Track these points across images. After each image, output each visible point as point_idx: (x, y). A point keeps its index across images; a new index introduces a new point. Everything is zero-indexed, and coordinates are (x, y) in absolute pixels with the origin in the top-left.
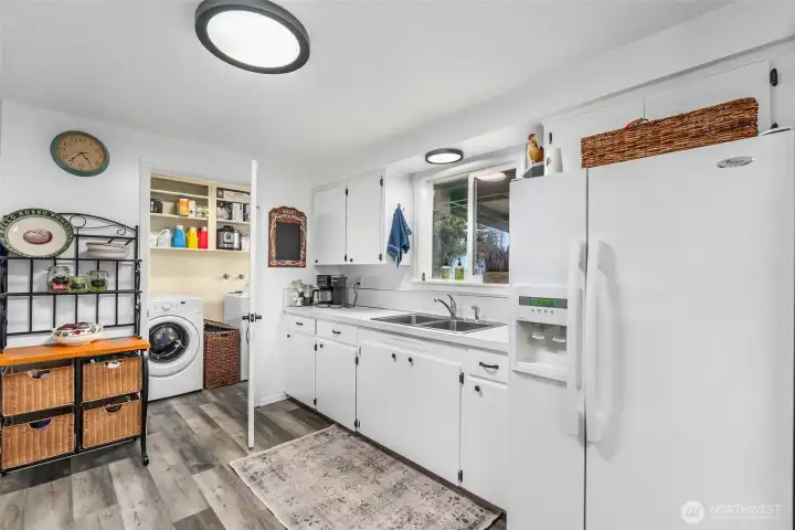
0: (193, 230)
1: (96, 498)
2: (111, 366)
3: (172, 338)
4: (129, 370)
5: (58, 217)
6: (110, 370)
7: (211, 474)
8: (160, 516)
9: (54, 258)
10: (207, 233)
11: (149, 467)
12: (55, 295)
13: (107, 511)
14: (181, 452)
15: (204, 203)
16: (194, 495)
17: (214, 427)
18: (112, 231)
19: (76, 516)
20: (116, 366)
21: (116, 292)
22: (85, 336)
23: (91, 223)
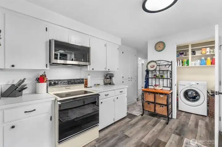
0: (209, 58)
1: (153, 124)
2: (161, 96)
3: (195, 95)
4: (165, 98)
5: (155, 62)
6: (161, 97)
7: (177, 137)
8: (157, 135)
9: (155, 70)
10: (215, 58)
11: (167, 125)
12: (156, 78)
13: (151, 127)
14: (177, 127)
15: (213, 48)
16: (167, 138)
17: (195, 128)
18: (166, 63)
19: (148, 124)
20: (162, 96)
21: (167, 78)
22: (157, 88)
23: (162, 62)
